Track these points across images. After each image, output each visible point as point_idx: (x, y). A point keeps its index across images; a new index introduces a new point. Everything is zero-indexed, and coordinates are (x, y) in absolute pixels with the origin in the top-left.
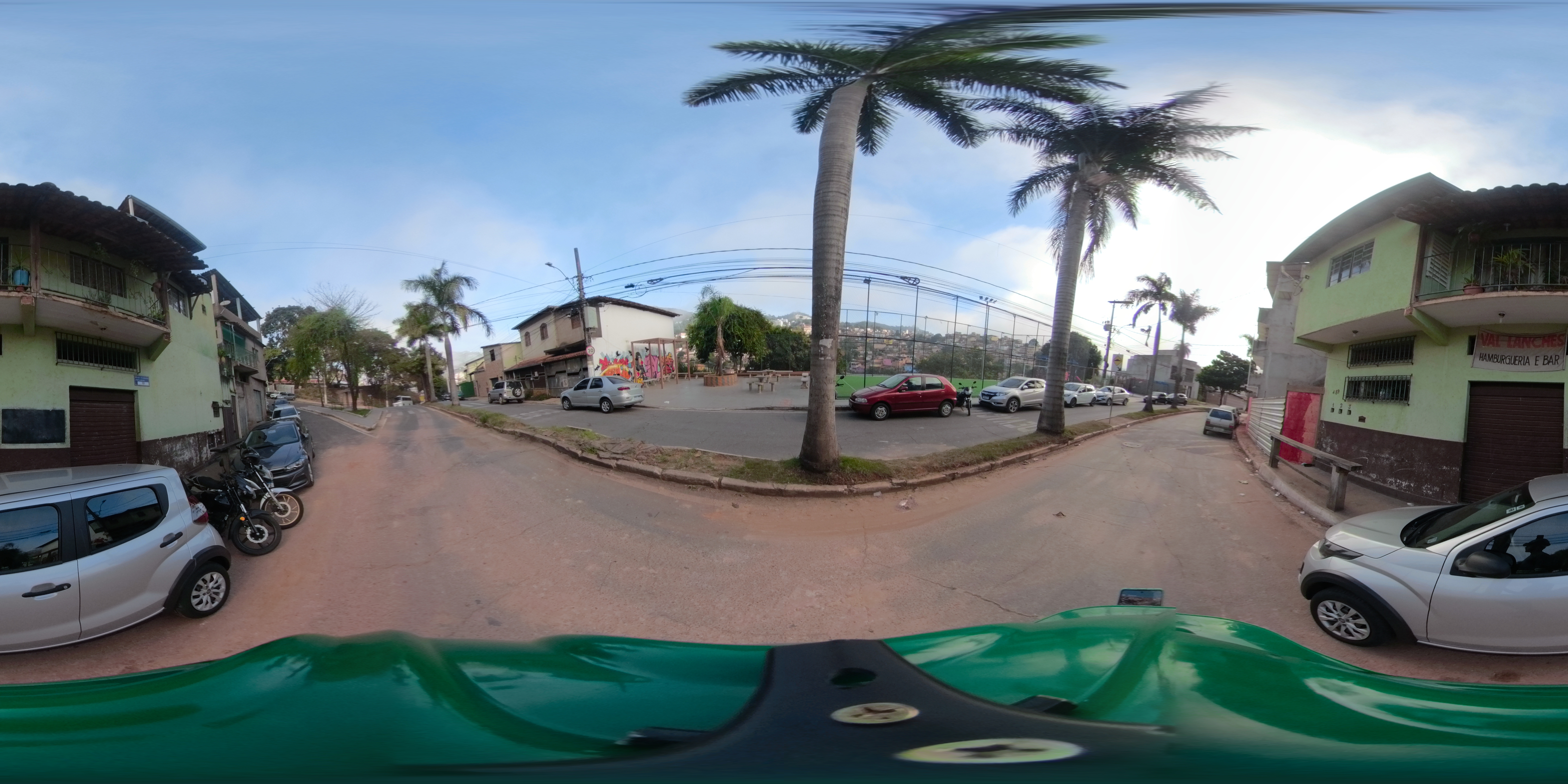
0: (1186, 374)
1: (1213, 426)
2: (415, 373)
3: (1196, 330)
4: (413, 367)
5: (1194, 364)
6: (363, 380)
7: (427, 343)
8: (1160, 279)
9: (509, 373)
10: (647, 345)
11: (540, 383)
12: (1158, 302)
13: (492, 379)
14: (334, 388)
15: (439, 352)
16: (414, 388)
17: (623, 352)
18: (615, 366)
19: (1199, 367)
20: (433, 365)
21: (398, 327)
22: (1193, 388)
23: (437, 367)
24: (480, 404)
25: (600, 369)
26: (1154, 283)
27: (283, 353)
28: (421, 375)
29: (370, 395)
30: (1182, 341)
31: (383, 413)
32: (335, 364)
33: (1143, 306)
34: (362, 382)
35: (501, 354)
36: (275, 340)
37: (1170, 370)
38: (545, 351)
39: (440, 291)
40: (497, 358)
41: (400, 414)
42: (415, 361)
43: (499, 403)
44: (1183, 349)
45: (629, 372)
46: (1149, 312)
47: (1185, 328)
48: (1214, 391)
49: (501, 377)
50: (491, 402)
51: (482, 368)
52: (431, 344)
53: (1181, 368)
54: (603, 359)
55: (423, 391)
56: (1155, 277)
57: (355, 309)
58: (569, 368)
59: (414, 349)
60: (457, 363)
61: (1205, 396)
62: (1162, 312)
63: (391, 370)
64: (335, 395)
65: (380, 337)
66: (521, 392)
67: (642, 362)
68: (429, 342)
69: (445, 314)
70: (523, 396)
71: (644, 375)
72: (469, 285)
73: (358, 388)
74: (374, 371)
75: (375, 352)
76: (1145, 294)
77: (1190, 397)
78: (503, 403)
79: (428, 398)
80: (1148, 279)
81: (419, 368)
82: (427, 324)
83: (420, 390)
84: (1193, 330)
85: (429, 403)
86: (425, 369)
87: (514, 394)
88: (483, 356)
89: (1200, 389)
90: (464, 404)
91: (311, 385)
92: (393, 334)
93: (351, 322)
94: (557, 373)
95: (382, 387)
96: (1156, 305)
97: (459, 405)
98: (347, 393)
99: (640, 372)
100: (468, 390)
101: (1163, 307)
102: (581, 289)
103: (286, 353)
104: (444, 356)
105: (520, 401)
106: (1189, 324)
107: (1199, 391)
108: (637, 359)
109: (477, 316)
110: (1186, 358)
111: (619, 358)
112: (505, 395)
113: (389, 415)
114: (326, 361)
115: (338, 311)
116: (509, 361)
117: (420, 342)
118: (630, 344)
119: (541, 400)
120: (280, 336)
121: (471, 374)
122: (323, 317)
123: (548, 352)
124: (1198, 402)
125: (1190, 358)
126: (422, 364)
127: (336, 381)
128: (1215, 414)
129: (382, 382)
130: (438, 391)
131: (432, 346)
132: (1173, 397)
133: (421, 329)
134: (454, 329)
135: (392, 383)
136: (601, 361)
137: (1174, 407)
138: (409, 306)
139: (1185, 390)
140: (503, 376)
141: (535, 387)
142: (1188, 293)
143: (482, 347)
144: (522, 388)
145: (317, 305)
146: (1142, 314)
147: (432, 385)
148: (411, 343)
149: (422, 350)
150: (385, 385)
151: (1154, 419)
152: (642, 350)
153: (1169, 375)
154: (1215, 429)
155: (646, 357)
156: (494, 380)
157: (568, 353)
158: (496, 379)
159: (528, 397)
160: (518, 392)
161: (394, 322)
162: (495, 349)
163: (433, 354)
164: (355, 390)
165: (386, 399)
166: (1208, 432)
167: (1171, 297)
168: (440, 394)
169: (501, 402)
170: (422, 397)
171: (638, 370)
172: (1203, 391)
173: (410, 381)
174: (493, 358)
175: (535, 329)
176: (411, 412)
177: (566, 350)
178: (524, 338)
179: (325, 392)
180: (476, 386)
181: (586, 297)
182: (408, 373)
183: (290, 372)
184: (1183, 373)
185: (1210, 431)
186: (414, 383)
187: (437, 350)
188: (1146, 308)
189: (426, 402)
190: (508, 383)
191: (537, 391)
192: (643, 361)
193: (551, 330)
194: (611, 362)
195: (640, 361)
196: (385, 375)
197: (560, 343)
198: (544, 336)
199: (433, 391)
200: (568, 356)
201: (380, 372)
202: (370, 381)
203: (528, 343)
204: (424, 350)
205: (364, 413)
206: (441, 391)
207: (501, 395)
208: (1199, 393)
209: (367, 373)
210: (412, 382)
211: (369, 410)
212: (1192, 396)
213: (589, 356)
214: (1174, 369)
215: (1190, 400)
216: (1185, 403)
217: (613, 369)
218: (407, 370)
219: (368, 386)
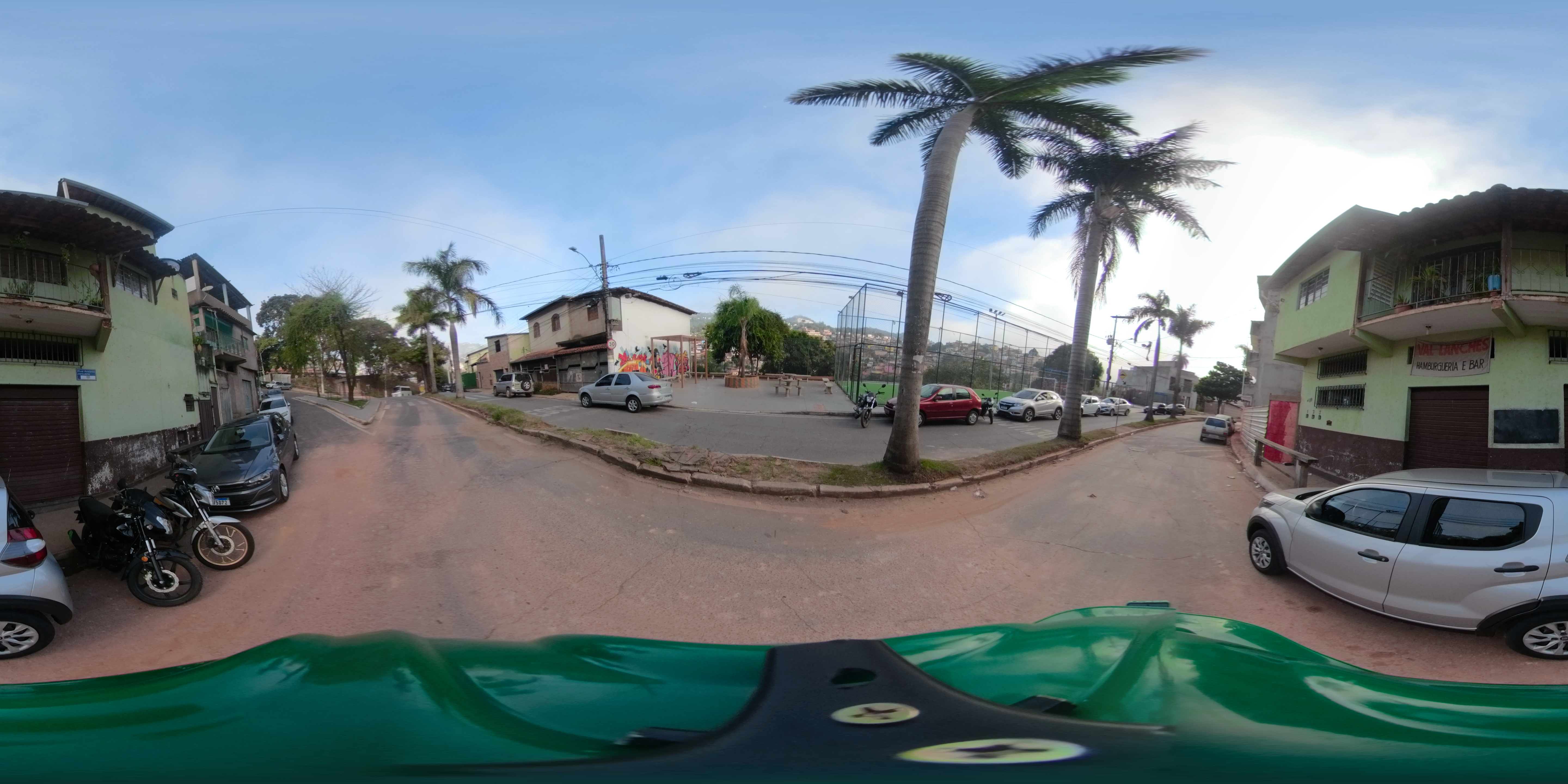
0: (1185, 384)
1: (1208, 433)
2: (415, 363)
3: (1192, 342)
4: (414, 357)
5: (1192, 374)
6: (361, 369)
7: (429, 332)
8: (1160, 297)
9: (515, 365)
10: (665, 342)
11: (551, 377)
12: (1158, 318)
13: (496, 371)
14: (331, 377)
15: (441, 341)
16: (414, 378)
17: (642, 348)
18: (634, 362)
19: (1196, 377)
20: (435, 355)
21: (398, 314)
22: (1191, 398)
23: (439, 357)
24: (483, 396)
25: (619, 364)
27: (279, 344)
28: (422, 365)
29: (368, 385)
30: (1180, 353)
31: (380, 403)
32: (332, 352)
33: (1145, 322)
34: (361, 372)
35: (507, 345)
36: (271, 330)
37: (1169, 382)
38: (557, 343)
39: (446, 274)
40: (503, 349)
41: (399, 404)
42: (415, 351)
43: (505, 396)
44: (1181, 361)
45: (647, 369)
46: (1150, 328)
47: (1183, 341)
48: (1212, 401)
49: (507, 369)
51: (485, 359)
52: (434, 333)
53: (1179, 379)
54: (622, 354)
55: (423, 382)
56: (1155, 294)
57: (353, 295)
58: (584, 362)
59: (414, 338)
60: (462, 353)
61: (1203, 406)
62: (1162, 328)
63: (390, 359)
64: (333, 385)
65: (378, 326)
66: (529, 386)
67: (660, 359)
68: (431, 331)
69: (450, 300)
70: (532, 390)
71: (662, 372)
72: (478, 269)
73: (355, 378)
74: (372, 359)
75: (373, 340)
76: (1146, 311)
77: (1188, 407)
78: (511, 397)
79: (429, 389)
80: (1148, 296)
81: (420, 358)
82: (430, 312)
83: (419, 381)
84: (1190, 343)
85: (429, 394)
86: (425, 359)
87: (523, 387)
88: (487, 346)
89: (1197, 399)
90: (468, 397)
91: (308, 374)
92: (392, 322)
93: (348, 309)
94: (571, 366)
95: (381, 377)
96: (1156, 321)
97: (464, 397)
98: (343, 383)
99: (658, 369)
100: (471, 381)
101: (1162, 323)
102: (604, 278)
103: (283, 343)
104: (448, 345)
105: (528, 395)
106: (1186, 337)
107: (1198, 401)
108: (655, 356)
109: (487, 302)
110: (1184, 369)
111: (638, 354)
112: (513, 389)
113: (387, 406)
114: (324, 350)
115: (334, 296)
116: (516, 352)
117: (421, 331)
118: (650, 340)
119: (551, 394)
120: (277, 325)
121: (475, 365)
122: (317, 302)
123: (560, 344)
124: (1196, 412)
125: (1189, 369)
126: (423, 353)
127: (334, 371)
128: (1211, 422)
129: (380, 371)
130: (439, 382)
131: (435, 335)
132: (1172, 407)
133: (422, 316)
134: (461, 318)
135: (391, 372)
136: (620, 356)
137: (1173, 417)
138: (411, 292)
139: (1183, 400)
140: (509, 368)
141: (544, 380)
142: (1186, 308)
143: (486, 338)
144: (531, 381)
145: (311, 291)
146: (1144, 329)
147: (433, 376)
148: (411, 332)
149: (423, 339)
150: (384, 375)
151: (1155, 427)
152: (660, 347)
153: (1168, 386)
154: (1210, 436)
155: (664, 354)
156: (499, 372)
157: (582, 346)
158: (502, 371)
159: (537, 391)
160: (527, 385)
161: (393, 310)
162: (501, 340)
163: (434, 343)
164: (352, 380)
165: (384, 390)
166: (1203, 439)
167: (1170, 314)
168: (441, 385)
169: (508, 395)
170: (422, 388)
171: (656, 367)
172: (1201, 401)
173: (409, 371)
174: (498, 349)
175: (545, 321)
176: (411, 403)
177: (582, 343)
178: (533, 328)
179: (322, 382)
180: (478, 378)
181: (609, 287)
182: (408, 363)
183: (286, 361)
184: (1182, 384)
185: (1205, 438)
186: (413, 373)
187: (439, 339)
188: (1147, 324)
189: (426, 393)
190: (516, 376)
191: (546, 385)
192: (661, 356)
193: (564, 321)
194: (630, 357)
195: (658, 358)
196: (384, 365)
197: (574, 334)
198: (556, 328)
199: (433, 382)
200: (583, 349)
201: (379, 361)
202: (369, 371)
203: (538, 335)
204: (426, 339)
205: (361, 404)
206: (443, 381)
207: (508, 388)
208: (1197, 403)
209: (365, 363)
211: (366, 401)
212: (1190, 407)
213: (610, 349)
214: (1173, 379)
215: (1188, 410)
216: (1183, 413)
217: (631, 365)
218: (407, 360)
219: (367, 376)
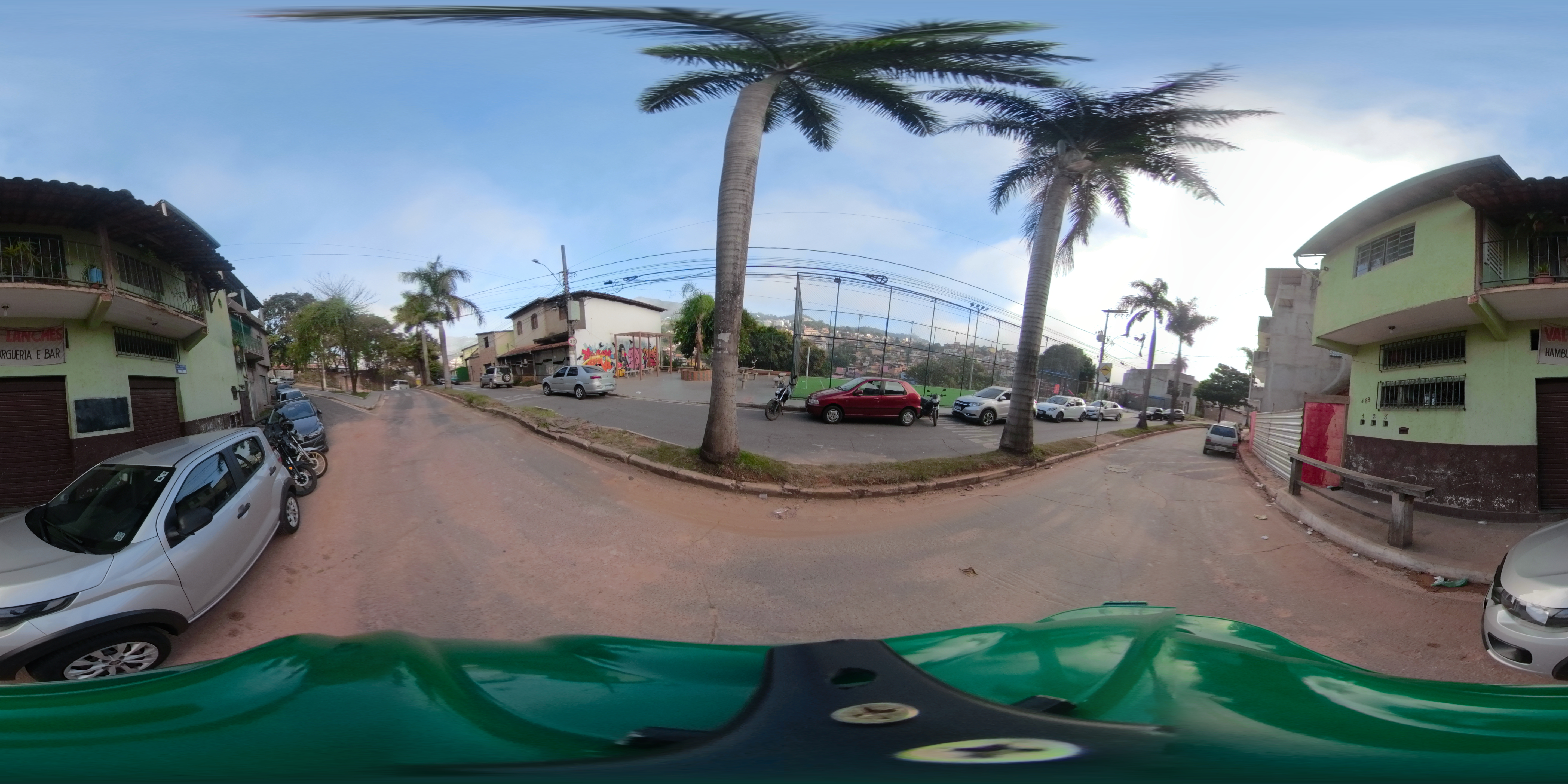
0: (1183, 388)
1: (1214, 444)
2: (411, 358)
3: (1193, 341)
4: (410, 353)
5: (1191, 378)
6: (361, 364)
7: (424, 330)
8: (1156, 285)
9: (501, 360)
10: (631, 338)
11: (529, 370)
12: (1153, 309)
13: (485, 365)
14: (332, 372)
15: (435, 339)
16: (410, 372)
17: (607, 344)
18: (598, 357)
19: (1196, 381)
20: (429, 351)
21: (395, 314)
22: (1190, 403)
23: (432, 353)
24: (472, 388)
25: (582, 358)
26: (1149, 289)
27: (281, 339)
28: (417, 360)
29: (369, 379)
30: (1179, 354)
31: (381, 395)
32: (333, 349)
33: (1138, 314)
34: (361, 366)
35: (494, 341)
36: (273, 327)
37: (1165, 385)
38: (533, 340)
39: (436, 282)
40: (491, 345)
41: (397, 396)
42: (411, 347)
43: (489, 388)
44: (1180, 363)
45: (612, 363)
46: (1144, 320)
47: (1182, 339)
48: (1213, 407)
49: (494, 363)
50: (483, 386)
52: (428, 330)
53: (1178, 382)
54: (586, 350)
55: (419, 375)
56: (1151, 282)
57: (354, 298)
58: (555, 357)
59: (411, 335)
60: (450, 349)
61: (1203, 412)
62: (1158, 320)
63: (389, 354)
64: (334, 377)
65: (379, 323)
66: (510, 378)
67: (625, 354)
68: (426, 329)
69: (439, 304)
70: (512, 382)
71: (627, 366)
72: (463, 277)
73: (358, 372)
74: (370, 356)
75: (373, 337)
76: (1140, 301)
77: (1187, 413)
78: (493, 388)
79: (424, 382)
80: (1143, 284)
81: (415, 354)
82: (423, 312)
83: (416, 374)
84: (1190, 342)
85: (425, 386)
86: (421, 355)
87: (503, 379)
88: (477, 343)
89: (1197, 404)
90: (457, 388)
91: (310, 370)
92: (391, 320)
93: (351, 311)
94: (544, 361)
95: (380, 371)
96: (1151, 314)
97: (451, 388)
98: (345, 377)
99: (623, 363)
100: (463, 375)
101: (1159, 315)
102: (566, 284)
103: (284, 339)
104: (439, 342)
105: (509, 386)
106: (1186, 335)
107: (1197, 406)
108: (620, 351)
109: (470, 306)
110: (1183, 372)
111: (602, 349)
112: (495, 380)
113: (387, 397)
114: (325, 347)
115: (338, 300)
116: (502, 348)
117: (417, 329)
118: (614, 336)
119: (527, 386)
120: (278, 323)
121: (467, 360)
122: (324, 305)
123: (537, 341)
124: (1196, 417)
125: (1188, 372)
126: (418, 349)
127: (334, 366)
128: (1216, 430)
129: (379, 366)
130: (435, 376)
131: (428, 332)
132: (1169, 413)
133: (417, 317)
134: (448, 317)
135: (389, 367)
136: (583, 351)
137: (1170, 423)
138: (407, 295)
139: (1182, 405)
140: (496, 362)
141: (524, 373)
142: (1186, 301)
143: (477, 334)
144: (511, 374)
145: (317, 294)
146: (1137, 322)
147: (428, 369)
148: (408, 329)
149: (418, 336)
150: (383, 369)
151: (1148, 435)
152: (627, 343)
153: (1165, 390)
154: (1217, 448)
155: (630, 349)
156: (487, 365)
157: (554, 343)
158: (490, 365)
159: (517, 383)
160: (507, 377)
161: (392, 310)
162: (489, 336)
163: (429, 340)
165: (384, 383)
166: (1208, 451)
167: (1167, 305)
168: (436, 378)
169: (491, 387)
170: (419, 381)
171: (621, 362)
172: (1200, 407)
173: (407, 366)
174: (487, 345)
175: (526, 320)
176: (407, 395)
177: (553, 340)
178: (516, 326)
179: (324, 376)
180: (470, 372)
181: (571, 291)
182: (406, 358)
183: (289, 358)
184: (1180, 388)
185: (1211, 450)
186: (411, 367)
187: (433, 336)
188: (1141, 316)
189: (422, 386)
190: (499, 370)
191: (526, 377)
192: (627, 352)
193: (540, 321)
194: (594, 352)
195: (623, 352)
196: (383, 360)
197: (549, 332)
198: (534, 326)
199: (428, 375)
200: (554, 345)
201: (378, 356)
202: (367, 365)
203: (520, 332)
204: (421, 336)
205: (363, 395)
206: (437, 375)
207: (491, 380)
208: (1196, 408)
209: (365, 358)
210: (409, 367)
211: (367, 393)
212: (1189, 412)
213: (571, 346)
214: (1171, 383)
215: (1187, 416)
216: (1182, 418)
217: (594, 360)
218: (405, 355)
219: (366, 370)
